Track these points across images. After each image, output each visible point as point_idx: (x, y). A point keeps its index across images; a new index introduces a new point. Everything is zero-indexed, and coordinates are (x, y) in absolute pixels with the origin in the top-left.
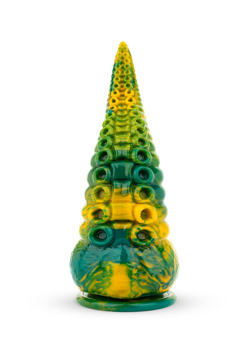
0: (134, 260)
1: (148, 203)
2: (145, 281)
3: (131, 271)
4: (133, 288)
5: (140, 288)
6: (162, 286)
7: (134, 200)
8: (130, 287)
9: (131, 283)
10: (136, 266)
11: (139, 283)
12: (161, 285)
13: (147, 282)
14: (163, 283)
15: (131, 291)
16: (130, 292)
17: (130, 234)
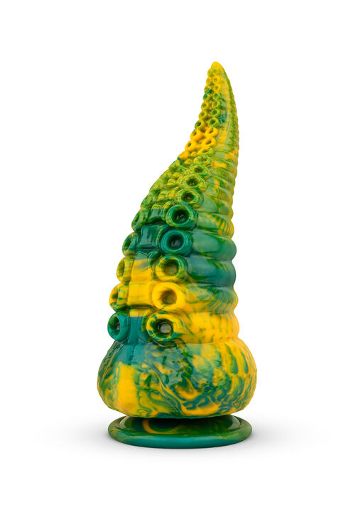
0: (146, 361)
1: (173, 282)
2: (158, 393)
3: (139, 377)
4: (141, 400)
5: (151, 403)
6: (185, 405)
7: (155, 277)
8: (136, 399)
9: (138, 393)
10: (146, 370)
11: (149, 396)
12: (181, 402)
13: (162, 396)
14: (184, 399)
15: (140, 405)
16: (138, 407)
17: (144, 324)
